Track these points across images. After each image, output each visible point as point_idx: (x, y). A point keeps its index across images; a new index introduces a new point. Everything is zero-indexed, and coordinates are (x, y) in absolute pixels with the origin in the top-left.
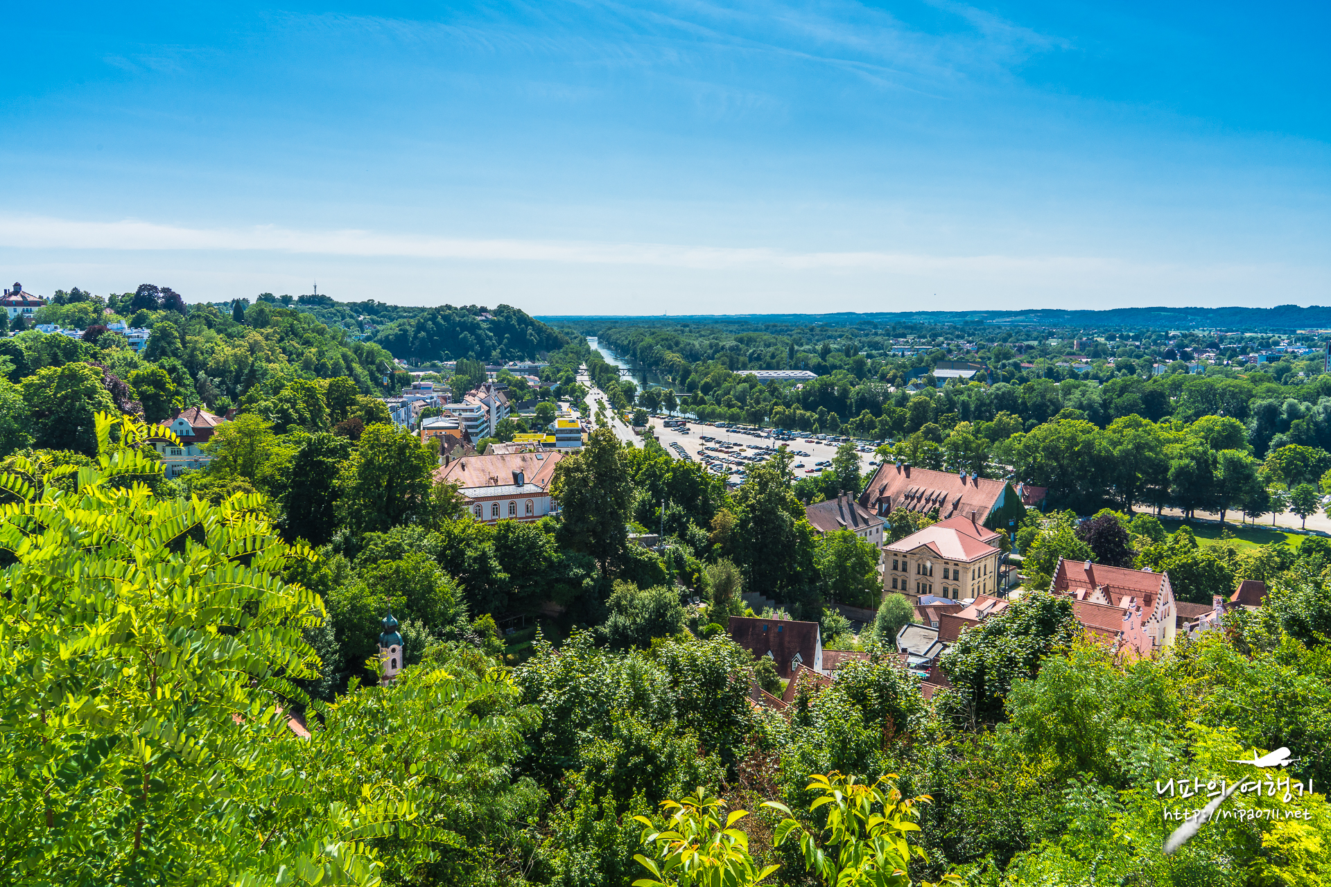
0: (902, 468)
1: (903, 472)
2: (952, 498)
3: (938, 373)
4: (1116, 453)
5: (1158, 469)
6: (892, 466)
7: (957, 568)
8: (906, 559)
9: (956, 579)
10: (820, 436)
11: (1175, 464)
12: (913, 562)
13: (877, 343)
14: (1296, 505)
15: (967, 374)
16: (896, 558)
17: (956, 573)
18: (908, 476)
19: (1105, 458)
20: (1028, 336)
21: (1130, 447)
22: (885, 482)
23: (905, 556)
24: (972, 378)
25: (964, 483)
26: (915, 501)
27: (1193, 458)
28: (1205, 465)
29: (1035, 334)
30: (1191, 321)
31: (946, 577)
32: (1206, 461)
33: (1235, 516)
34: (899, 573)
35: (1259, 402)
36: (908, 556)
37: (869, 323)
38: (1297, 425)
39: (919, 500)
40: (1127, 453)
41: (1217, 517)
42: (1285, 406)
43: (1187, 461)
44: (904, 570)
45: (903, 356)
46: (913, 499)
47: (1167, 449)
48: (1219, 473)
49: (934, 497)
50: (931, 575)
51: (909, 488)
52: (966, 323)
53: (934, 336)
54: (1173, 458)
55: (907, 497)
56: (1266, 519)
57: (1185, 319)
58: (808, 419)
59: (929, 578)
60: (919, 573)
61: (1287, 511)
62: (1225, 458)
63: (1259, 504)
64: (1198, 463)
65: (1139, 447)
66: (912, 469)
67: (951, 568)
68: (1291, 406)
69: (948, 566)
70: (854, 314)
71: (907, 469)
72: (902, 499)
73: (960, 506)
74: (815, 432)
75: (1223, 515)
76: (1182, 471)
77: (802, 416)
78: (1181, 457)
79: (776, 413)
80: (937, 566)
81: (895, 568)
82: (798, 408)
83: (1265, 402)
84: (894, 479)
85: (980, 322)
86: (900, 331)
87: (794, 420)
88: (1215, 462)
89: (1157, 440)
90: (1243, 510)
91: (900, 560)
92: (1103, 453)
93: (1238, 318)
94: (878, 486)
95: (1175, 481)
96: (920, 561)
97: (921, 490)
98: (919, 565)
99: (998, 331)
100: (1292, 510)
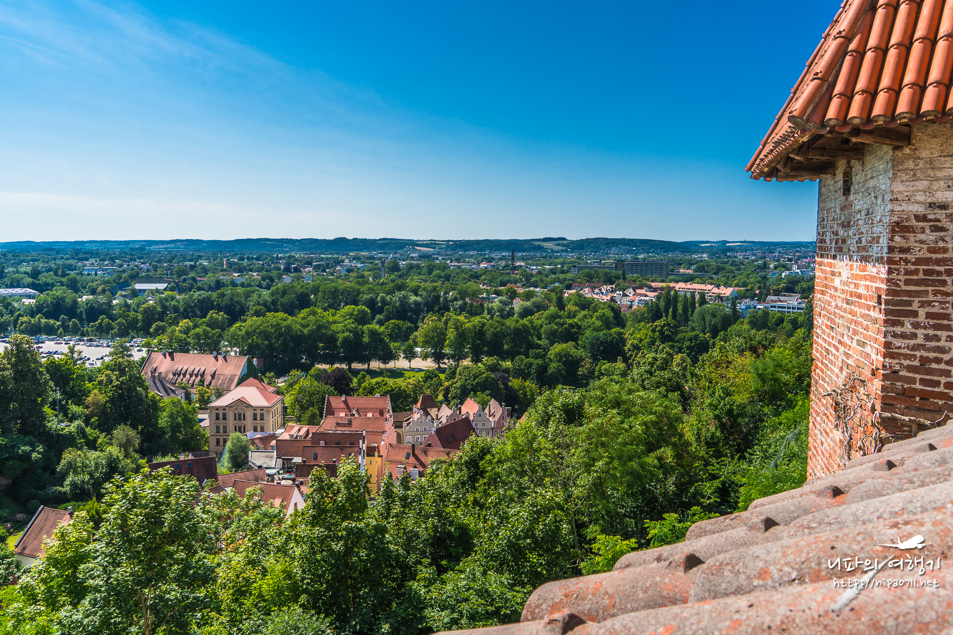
0: (167, 354)
1: (168, 357)
2: (210, 371)
3: (138, 286)
4: (306, 331)
5: (331, 340)
6: (159, 354)
7: (263, 412)
8: (225, 411)
9: (262, 419)
10: (66, 338)
11: (341, 337)
12: (231, 412)
13: (70, 265)
14: (406, 354)
15: (161, 286)
16: (217, 411)
17: (262, 416)
18: (173, 359)
19: (299, 336)
20: (185, 258)
21: (314, 327)
22: (155, 366)
23: (225, 409)
24: (165, 289)
25: (217, 360)
26: (182, 376)
27: (351, 332)
28: (358, 335)
29: (189, 257)
30: (286, 247)
31: (255, 419)
32: (358, 333)
33: (375, 365)
34: (221, 421)
35: (365, 296)
36: (227, 409)
37: (51, 250)
38: (388, 309)
39: (184, 375)
40: (312, 331)
41: (365, 367)
42: (379, 298)
43: (348, 334)
44: (225, 419)
45: (96, 274)
46: (179, 375)
47: (334, 327)
48: (366, 339)
49: (196, 372)
50: (244, 419)
51: (175, 367)
52: (132, 249)
53: (112, 260)
54: (338, 333)
55: (174, 375)
56: (391, 365)
57: (282, 246)
58: (53, 326)
59: (243, 422)
60: (235, 419)
61: (401, 359)
62: (369, 330)
63: (388, 356)
64: (354, 335)
65: (319, 327)
66: (175, 354)
67: (258, 412)
68: (382, 298)
69: (256, 412)
70: (33, 242)
71: (171, 354)
72: (171, 376)
73: (216, 376)
74: (61, 336)
75: (369, 365)
76: (346, 340)
77: (47, 324)
78: (343, 332)
79: (22, 323)
80: (248, 412)
81: (218, 418)
82: (42, 318)
83: (369, 296)
84: (161, 363)
85: (142, 249)
86: (81, 255)
87: (40, 328)
88: (363, 332)
89: (328, 322)
90: (379, 360)
91: (221, 412)
92: (299, 333)
93: (313, 246)
94: (149, 369)
95: (342, 346)
96: (236, 411)
97: (185, 368)
98: (235, 414)
99: (159, 255)
100: (404, 358)
